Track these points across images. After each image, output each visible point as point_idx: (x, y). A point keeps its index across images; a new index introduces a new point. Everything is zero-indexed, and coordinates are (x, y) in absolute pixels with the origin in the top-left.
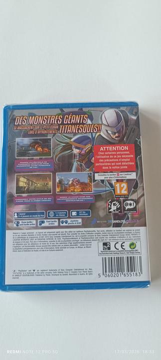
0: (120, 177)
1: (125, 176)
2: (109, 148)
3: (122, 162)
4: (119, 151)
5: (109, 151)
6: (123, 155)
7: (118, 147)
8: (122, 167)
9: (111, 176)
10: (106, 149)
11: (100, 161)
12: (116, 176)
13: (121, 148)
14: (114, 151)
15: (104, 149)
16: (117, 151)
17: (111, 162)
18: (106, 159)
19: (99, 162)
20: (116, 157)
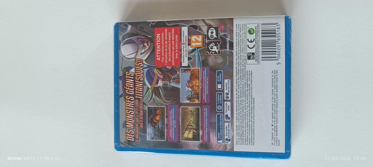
0: (186, 42)
1: (185, 37)
2: (158, 52)
3: (171, 40)
4: (161, 43)
5: (161, 52)
6: (164, 39)
7: (157, 44)
8: (177, 40)
9: (185, 50)
10: (158, 55)
11: (170, 60)
12: (185, 46)
13: (158, 41)
14: (161, 47)
15: (158, 57)
16: (161, 45)
17: (172, 50)
18: (168, 55)
19: (171, 62)
20: (166, 46)
